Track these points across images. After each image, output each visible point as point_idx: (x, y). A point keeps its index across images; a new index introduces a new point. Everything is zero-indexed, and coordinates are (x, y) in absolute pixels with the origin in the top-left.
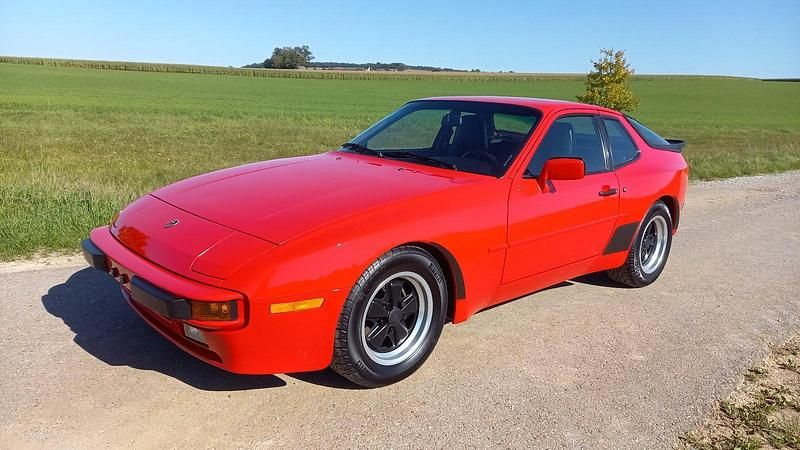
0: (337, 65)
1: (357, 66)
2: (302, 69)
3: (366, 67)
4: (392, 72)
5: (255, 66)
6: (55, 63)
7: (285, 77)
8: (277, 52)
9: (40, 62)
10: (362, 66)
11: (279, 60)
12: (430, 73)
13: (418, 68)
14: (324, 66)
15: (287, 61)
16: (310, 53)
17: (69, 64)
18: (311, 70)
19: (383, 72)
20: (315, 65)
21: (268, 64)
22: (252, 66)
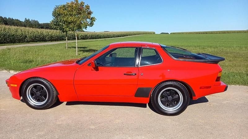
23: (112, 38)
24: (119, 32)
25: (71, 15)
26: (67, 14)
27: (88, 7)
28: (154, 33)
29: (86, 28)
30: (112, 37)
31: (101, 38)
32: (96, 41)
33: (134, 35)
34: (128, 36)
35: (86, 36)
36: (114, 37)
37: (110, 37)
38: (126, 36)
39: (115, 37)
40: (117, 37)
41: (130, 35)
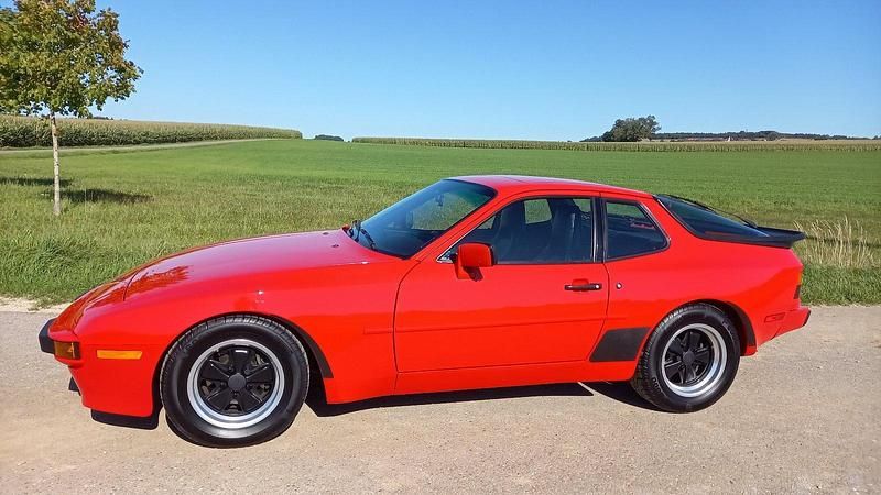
0: (689, 136)
1: (715, 135)
2: (645, 141)
3: (725, 136)
4: (759, 142)
5: (595, 139)
6: (405, 142)
7: (621, 150)
8: (619, 123)
9: (393, 142)
10: (721, 135)
11: (620, 132)
12: (813, 142)
13: (796, 136)
14: (672, 137)
15: (628, 133)
16: (656, 123)
17: (416, 142)
18: (657, 142)
19: (748, 142)
20: (662, 137)
21: (607, 137)
22: (591, 140)
23: (139, 147)
24: (166, 125)
25: (32, 47)
26: (11, 39)
27: (110, 23)
28: (299, 136)
29: (100, 103)
30: (138, 143)
31: (91, 143)
32: (77, 154)
33: (226, 138)
34: (201, 139)
35: (26, 131)
36: (145, 141)
37: (130, 143)
38: (194, 140)
39: (151, 143)
40: (159, 142)
41: (209, 138)
